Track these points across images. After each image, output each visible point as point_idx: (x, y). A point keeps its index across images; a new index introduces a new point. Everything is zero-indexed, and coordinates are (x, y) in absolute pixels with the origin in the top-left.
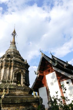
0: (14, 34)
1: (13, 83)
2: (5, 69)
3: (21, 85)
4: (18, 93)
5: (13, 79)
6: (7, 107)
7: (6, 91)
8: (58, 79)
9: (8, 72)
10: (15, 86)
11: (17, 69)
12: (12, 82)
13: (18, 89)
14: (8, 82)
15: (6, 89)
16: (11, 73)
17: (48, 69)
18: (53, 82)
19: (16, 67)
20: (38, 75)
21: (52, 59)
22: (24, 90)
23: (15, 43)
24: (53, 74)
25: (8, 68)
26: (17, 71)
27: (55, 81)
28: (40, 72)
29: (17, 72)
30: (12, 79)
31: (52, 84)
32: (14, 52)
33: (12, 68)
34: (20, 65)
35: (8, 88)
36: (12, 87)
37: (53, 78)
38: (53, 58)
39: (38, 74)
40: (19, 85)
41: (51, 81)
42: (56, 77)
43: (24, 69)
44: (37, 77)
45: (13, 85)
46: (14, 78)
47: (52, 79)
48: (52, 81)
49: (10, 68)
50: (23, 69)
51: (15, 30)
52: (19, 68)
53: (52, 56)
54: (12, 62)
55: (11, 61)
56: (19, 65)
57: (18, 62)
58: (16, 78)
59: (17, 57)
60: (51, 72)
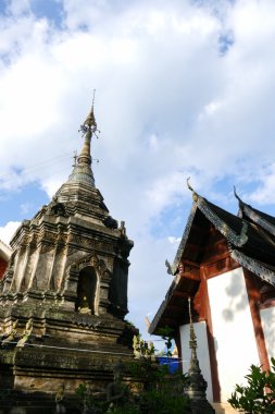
0: (90, 126)
1: (63, 302)
2: (41, 253)
3: (93, 312)
4: (76, 335)
5: (66, 288)
6: (32, 376)
7: (39, 325)
8: (250, 297)
9: (50, 264)
10: (68, 313)
11: (84, 253)
12: (59, 298)
13: (76, 323)
14: (49, 297)
15: (37, 319)
16: (60, 266)
17: (218, 257)
18: (233, 307)
19: (79, 248)
20: (179, 277)
21: (241, 216)
22: (101, 329)
23: (89, 161)
24: (235, 278)
25: (53, 252)
26: (81, 261)
27: (240, 307)
28: (185, 265)
29: (82, 266)
30: (62, 289)
31: (229, 315)
32: (79, 193)
33: (65, 251)
34: (96, 242)
35: (43, 316)
36: (57, 316)
37: (232, 292)
38: (244, 213)
39: (177, 272)
40: (86, 310)
41: (226, 306)
42: (244, 291)
43: (110, 255)
44: (174, 283)
45: (61, 311)
46: (69, 286)
47: (229, 299)
48: (231, 303)
49: (59, 252)
50: (104, 254)
51: (92, 114)
52: (88, 250)
53: (242, 205)
54: (67, 230)
55: (64, 228)
56: (92, 241)
57: (88, 231)
58: (74, 287)
59: (90, 212)
60: (226, 269)
